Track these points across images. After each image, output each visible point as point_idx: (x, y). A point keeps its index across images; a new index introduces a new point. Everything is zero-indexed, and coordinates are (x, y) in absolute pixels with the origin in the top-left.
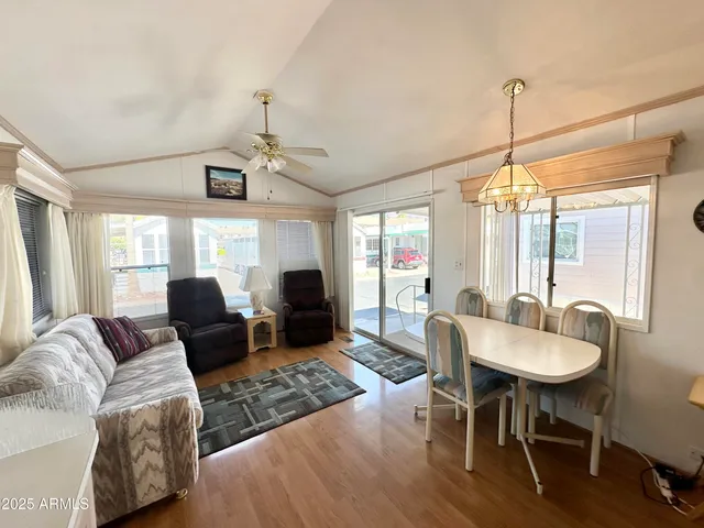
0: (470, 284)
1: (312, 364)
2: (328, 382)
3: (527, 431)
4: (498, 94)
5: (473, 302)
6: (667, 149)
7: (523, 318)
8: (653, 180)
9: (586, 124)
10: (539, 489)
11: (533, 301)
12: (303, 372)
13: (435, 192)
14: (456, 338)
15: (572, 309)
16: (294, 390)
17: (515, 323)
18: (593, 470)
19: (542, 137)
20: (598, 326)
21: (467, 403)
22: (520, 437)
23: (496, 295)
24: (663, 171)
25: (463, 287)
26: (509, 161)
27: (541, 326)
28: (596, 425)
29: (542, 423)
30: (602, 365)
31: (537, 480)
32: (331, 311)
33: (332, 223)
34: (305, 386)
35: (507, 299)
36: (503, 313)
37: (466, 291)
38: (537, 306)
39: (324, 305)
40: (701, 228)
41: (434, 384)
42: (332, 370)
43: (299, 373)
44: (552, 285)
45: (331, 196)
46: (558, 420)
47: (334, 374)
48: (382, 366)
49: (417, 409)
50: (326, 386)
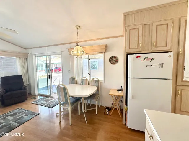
0: (72, 76)
1: (16, 111)
2: (23, 115)
3: (85, 109)
4: (75, 29)
5: (73, 81)
6: (105, 47)
7: (84, 83)
8: (104, 53)
9: (94, 40)
10: (86, 122)
11: (85, 79)
12: (11, 115)
13: (62, 51)
15: (93, 79)
16: (4, 124)
17: (82, 84)
19: (86, 41)
20: (97, 83)
22: (83, 112)
23: (78, 78)
24: (105, 51)
25: (71, 77)
26: (77, 45)
27: (87, 84)
28: (97, 103)
29: (88, 106)
31: (86, 120)
32: (26, 90)
33: (27, 59)
34: (11, 120)
35: (80, 79)
36: (80, 82)
37: (71, 78)
38: (86, 80)
39: (23, 88)
40: (110, 63)
41: (61, 105)
42: (25, 110)
43: (8, 116)
44: (89, 75)
45: (25, 49)
46: (92, 104)
47: (26, 112)
48: (47, 104)
49: (57, 113)
50: (22, 117)
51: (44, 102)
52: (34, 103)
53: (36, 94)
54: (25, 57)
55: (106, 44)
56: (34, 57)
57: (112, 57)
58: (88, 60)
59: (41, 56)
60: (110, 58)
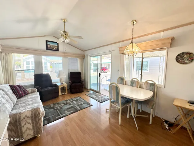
0: (121, 76)
1: (78, 98)
2: (82, 103)
3: (134, 114)
4: (129, 24)
5: (122, 81)
6: (170, 41)
7: (134, 85)
8: (167, 49)
9: (151, 34)
10: (137, 128)
11: (137, 80)
12: (75, 101)
13: (112, 51)
14: (117, 90)
15: (146, 82)
16: (72, 105)
17: (132, 86)
18: (150, 123)
19: (140, 36)
20: (152, 86)
21: (119, 107)
22: (133, 116)
23: (128, 79)
24: (169, 47)
25: (119, 77)
26: (132, 42)
27: (139, 87)
28: (151, 111)
29: (138, 112)
30: (153, 96)
31: (137, 126)
32: (83, 84)
33: (84, 59)
34: (76, 104)
35: (130, 80)
36: (129, 83)
37: (120, 78)
39: (81, 82)
40: (177, 62)
41: (111, 102)
42: (83, 100)
43: (74, 101)
44: (142, 76)
45: (84, 51)
46: (142, 111)
47: (84, 101)
48: (97, 98)
49: (106, 109)
50: (81, 104)
51: (95, 96)
52: (88, 95)
53: (89, 88)
54: (83, 57)
55: (172, 36)
56: (89, 57)
57: (183, 53)
58: (141, 58)
59: (94, 56)
60: (178, 55)
